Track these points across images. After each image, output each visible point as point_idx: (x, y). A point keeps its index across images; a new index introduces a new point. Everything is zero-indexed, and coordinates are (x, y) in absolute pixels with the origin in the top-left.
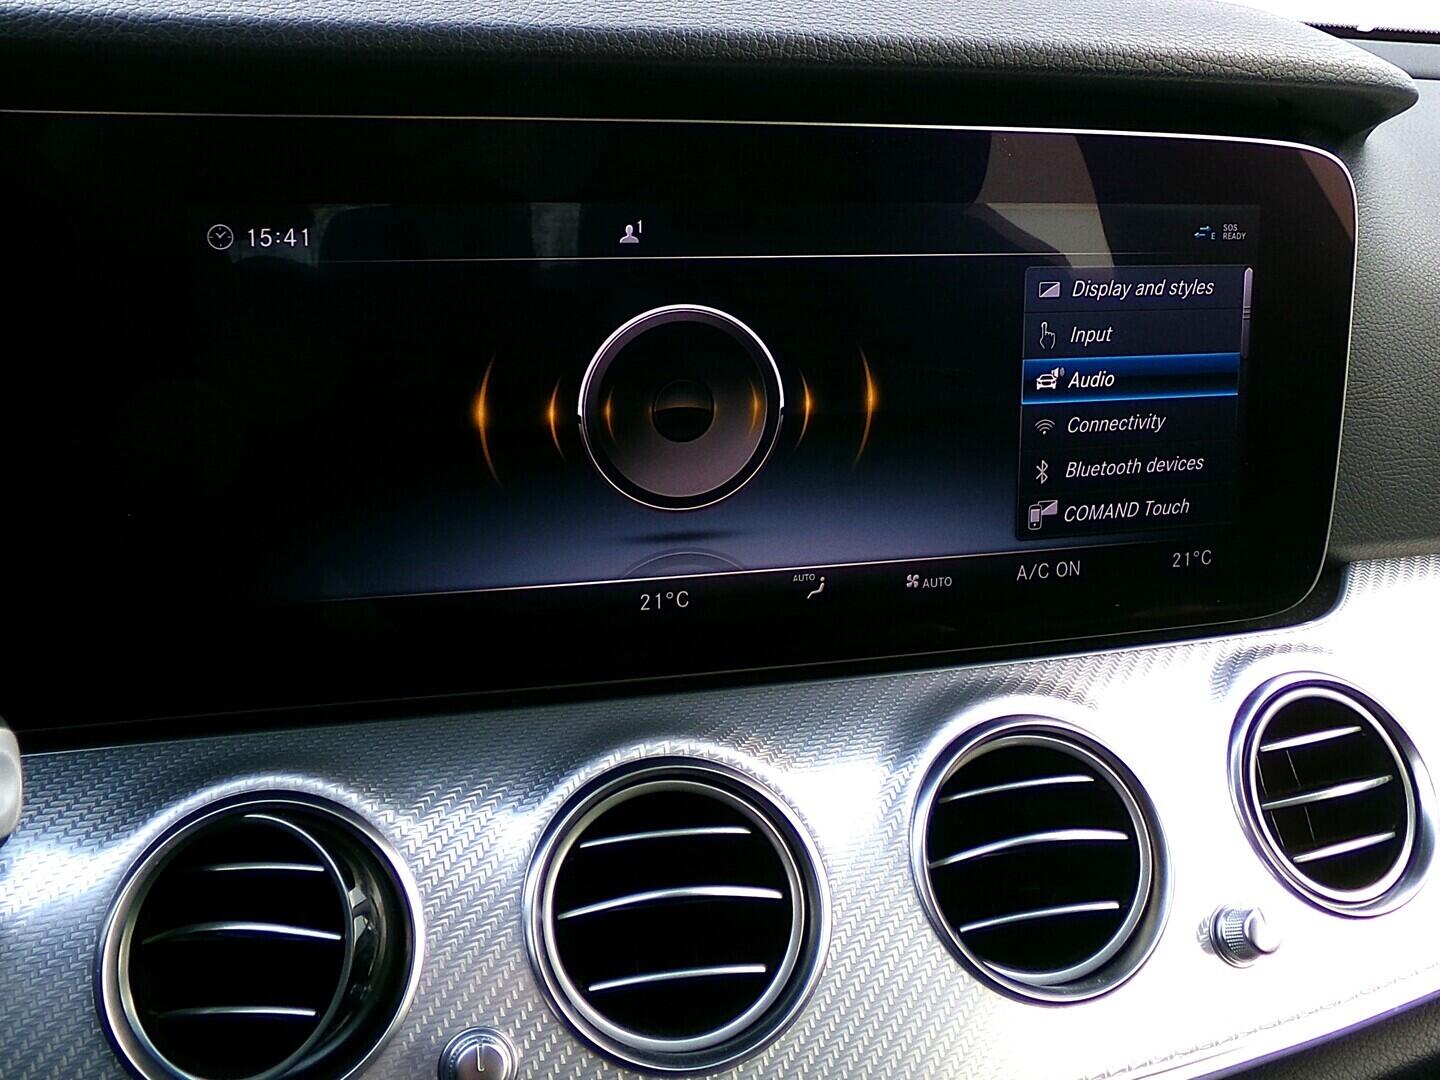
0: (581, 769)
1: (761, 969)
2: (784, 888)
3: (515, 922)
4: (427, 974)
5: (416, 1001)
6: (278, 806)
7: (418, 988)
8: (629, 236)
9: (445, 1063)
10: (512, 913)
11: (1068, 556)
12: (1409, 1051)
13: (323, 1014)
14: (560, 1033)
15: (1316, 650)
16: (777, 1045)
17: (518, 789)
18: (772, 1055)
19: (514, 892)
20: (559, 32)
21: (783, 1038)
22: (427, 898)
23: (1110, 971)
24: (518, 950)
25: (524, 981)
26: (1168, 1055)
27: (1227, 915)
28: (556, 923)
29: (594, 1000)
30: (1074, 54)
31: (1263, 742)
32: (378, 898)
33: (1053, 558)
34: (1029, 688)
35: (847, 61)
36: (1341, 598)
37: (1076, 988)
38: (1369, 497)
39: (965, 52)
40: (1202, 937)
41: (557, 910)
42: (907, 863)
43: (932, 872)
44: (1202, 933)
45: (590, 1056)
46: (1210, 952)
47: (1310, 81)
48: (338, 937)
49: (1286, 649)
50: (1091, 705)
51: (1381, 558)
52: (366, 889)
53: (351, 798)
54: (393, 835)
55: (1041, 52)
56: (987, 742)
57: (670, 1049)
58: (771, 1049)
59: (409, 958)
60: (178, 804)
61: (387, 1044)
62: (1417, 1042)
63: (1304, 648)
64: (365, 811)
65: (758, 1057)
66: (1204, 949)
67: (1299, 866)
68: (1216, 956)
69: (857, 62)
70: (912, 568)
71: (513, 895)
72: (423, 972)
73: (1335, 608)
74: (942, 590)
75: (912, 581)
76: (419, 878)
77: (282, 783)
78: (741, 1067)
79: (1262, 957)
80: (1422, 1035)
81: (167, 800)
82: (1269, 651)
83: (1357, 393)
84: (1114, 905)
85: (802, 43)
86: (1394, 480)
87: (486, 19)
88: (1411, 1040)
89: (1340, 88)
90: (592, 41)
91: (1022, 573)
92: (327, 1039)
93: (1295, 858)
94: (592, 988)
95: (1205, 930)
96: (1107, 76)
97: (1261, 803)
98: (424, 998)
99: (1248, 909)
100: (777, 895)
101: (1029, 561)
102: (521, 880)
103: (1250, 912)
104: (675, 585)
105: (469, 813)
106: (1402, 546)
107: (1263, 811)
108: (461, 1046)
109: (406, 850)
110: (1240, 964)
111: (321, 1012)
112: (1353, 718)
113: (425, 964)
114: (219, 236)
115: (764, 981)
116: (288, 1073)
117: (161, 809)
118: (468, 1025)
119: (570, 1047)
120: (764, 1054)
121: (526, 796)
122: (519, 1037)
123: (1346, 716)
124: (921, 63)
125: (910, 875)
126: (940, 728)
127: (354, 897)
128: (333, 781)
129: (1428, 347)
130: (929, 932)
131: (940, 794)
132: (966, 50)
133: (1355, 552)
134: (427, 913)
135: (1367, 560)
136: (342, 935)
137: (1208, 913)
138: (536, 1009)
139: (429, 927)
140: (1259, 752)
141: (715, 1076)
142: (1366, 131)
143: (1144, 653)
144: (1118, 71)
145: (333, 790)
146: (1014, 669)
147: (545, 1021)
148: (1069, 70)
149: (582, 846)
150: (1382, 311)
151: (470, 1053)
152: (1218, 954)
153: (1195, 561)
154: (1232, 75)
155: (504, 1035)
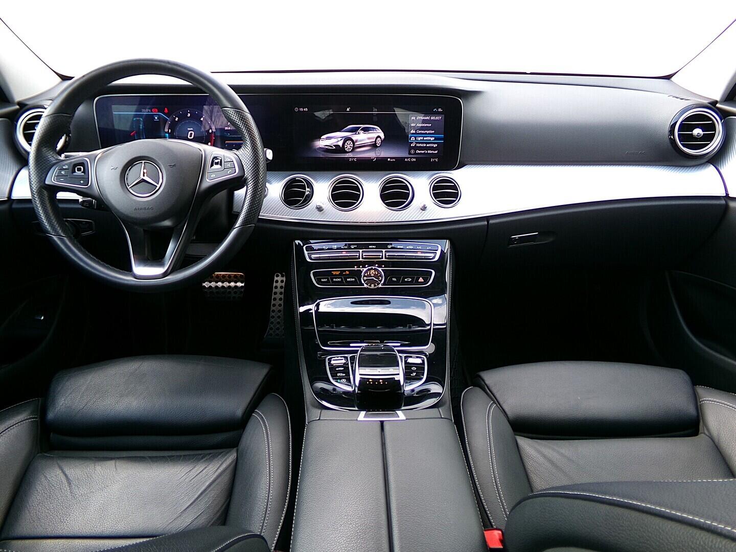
0: (335, 178)
1: (357, 200)
2: (360, 192)
3: (326, 193)
4: (314, 198)
8: (348, 110)
9: (317, 207)
11: (413, 158)
15: (451, 174)
21: (357, 209)
22: (316, 191)
24: (327, 196)
25: (327, 199)
28: (331, 193)
29: (335, 203)
32: (311, 190)
33: (411, 158)
45: (334, 208)
52: (308, 187)
57: (344, 209)
58: (355, 210)
61: (310, 204)
70: (389, 158)
74: (393, 161)
75: (389, 160)
76: (316, 189)
91: (406, 160)
94: (335, 201)
101: (407, 158)
102: (328, 189)
104: (354, 158)
109: (315, 185)
114: (296, 109)
115: (356, 203)
121: (329, 180)
136: (304, 192)
138: (328, 203)
145: (308, 177)
147: (330, 205)
153: (435, 160)
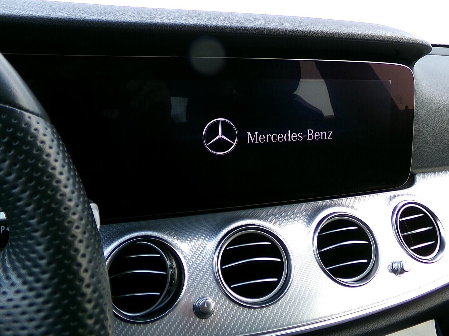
0: (226, 228)
1: (276, 280)
2: (281, 258)
3: (211, 269)
4: (189, 283)
5: (186, 290)
6: (146, 239)
7: (187, 286)
9: (195, 307)
10: (210, 267)
12: (443, 299)
13: (162, 294)
14: (225, 298)
15: (411, 195)
16: (282, 299)
17: (209, 234)
18: (281, 302)
19: (210, 261)
20: (227, 27)
21: (283, 298)
22: (187, 263)
23: (366, 278)
24: (212, 276)
25: (214, 283)
26: (383, 300)
27: (395, 263)
28: (222, 269)
30: (353, 35)
31: (400, 218)
32: (174, 264)
34: (339, 205)
35: (298, 36)
36: (415, 183)
37: (358, 282)
38: (420, 156)
39: (326, 34)
40: (389, 269)
41: (221, 266)
42: (312, 251)
43: (319, 253)
44: (389, 268)
45: (233, 304)
46: (391, 272)
47: (409, 43)
48: (165, 273)
49: (403, 195)
50: (356, 209)
51: (424, 173)
52: (171, 261)
53: (165, 237)
54: (177, 246)
55: (344, 34)
56: (330, 219)
57: (254, 301)
58: (281, 301)
59: (184, 278)
60: (119, 240)
61: (179, 302)
62: (445, 296)
63: (407, 194)
64: (169, 240)
65: (278, 303)
66: (390, 272)
67: (412, 250)
68: (393, 274)
69: (300, 36)
71: (210, 262)
72: (188, 282)
73: (414, 185)
76: (185, 258)
77: (146, 234)
78: (273, 306)
79: (405, 273)
80: (446, 294)
81: (116, 239)
82: (399, 195)
83: (416, 129)
84: (366, 261)
85: (287, 31)
86: (426, 152)
87: (209, 23)
88: (443, 296)
89: (416, 45)
90: (235, 29)
92: (164, 300)
93: (411, 248)
94: (232, 286)
95: (390, 267)
96: (360, 41)
97: (401, 234)
98: (188, 289)
99: (401, 260)
100: (279, 260)
102: (212, 258)
103: (402, 261)
105: (195, 242)
106: (429, 169)
107: (402, 236)
108: (199, 301)
109: (181, 250)
110: (400, 275)
111: (161, 294)
112: (422, 212)
113: (188, 280)
116: (153, 310)
117: (114, 241)
118: (200, 296)
119: (228, 301)
120: (279, 302)
121: (212, 236)
122: (214, 299)
123: (420, 211)
124: (315, 36)
125: (314, 254)
126: (318, 216)
127: (168, 263)
128: (160, 233)
129: (433, 117)
130: (320, 269)
131: (320, 233)
132: (327, 33)
133: (417, 171)
134: (188, 267)
135: (420, 173)
136: (166, 272)
137: (390, 263)
138: (218, 292)
139: (188, 270)
140: (399, 220)
141: (267, 308)
142: (416, 61)
143: (367, 196)
144: (363, 39)
145: (161, 235)
146: (334, 201)
147: (221, 294)
148: (351, 39)
149: (227, 249)
150: (421, 108)
151: (203, 302)
152: (393, 273)
154: (390, 41)
155: (210, 299)
